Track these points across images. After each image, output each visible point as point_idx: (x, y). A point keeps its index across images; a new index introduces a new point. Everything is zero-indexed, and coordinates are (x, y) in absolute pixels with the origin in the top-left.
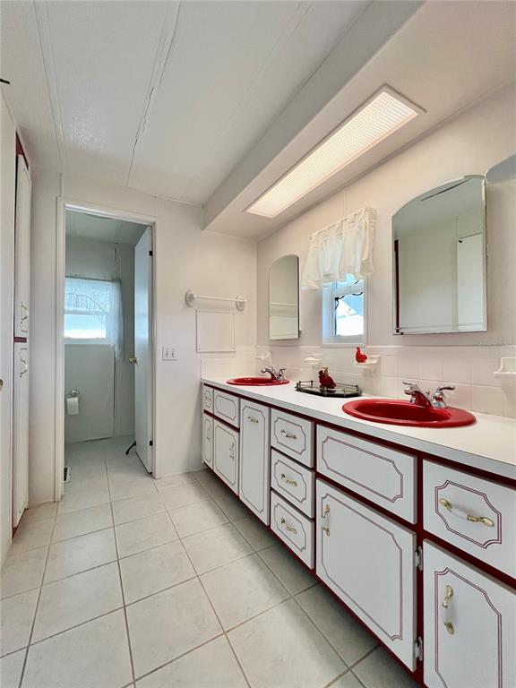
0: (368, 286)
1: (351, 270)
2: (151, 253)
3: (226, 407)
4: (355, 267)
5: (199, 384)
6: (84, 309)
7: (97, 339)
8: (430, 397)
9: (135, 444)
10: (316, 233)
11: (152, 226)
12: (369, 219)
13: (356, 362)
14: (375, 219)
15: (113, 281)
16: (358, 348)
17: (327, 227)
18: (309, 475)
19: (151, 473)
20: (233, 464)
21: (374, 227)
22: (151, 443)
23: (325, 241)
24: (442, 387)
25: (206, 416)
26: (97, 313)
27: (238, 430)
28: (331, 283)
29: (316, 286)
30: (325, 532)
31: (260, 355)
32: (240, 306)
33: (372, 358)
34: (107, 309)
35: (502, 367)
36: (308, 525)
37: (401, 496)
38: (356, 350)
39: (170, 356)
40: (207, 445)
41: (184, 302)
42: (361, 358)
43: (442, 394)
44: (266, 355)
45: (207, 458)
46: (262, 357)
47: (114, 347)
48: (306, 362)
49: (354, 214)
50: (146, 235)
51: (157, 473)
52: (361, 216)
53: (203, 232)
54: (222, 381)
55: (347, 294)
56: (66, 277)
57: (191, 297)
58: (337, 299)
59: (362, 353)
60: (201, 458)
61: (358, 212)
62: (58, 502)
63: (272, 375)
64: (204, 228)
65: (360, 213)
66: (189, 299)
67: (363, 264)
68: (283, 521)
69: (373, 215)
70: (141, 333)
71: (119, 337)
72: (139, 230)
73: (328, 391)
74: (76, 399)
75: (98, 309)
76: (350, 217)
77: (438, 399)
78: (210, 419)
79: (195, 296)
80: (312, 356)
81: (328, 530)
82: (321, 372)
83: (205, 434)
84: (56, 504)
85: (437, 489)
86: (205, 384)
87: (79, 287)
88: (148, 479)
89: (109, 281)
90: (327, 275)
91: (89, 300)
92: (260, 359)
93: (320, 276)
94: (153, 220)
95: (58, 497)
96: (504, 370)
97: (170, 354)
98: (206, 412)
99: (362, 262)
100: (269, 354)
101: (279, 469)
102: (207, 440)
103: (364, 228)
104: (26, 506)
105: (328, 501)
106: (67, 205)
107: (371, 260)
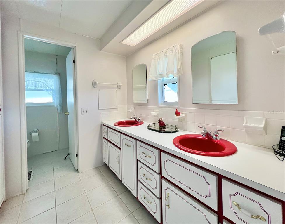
0: (179, 79)
1: (172, 72)
2: (74, 62)
3: (114, 137)
4: (174, 71)
5: (100, 124)
6: (40, 88)
7: (48, 103)
8: (212, 134)
9: (69, 154)
10: (155, 54)
11: (74, 48)
12: (180, 49)
13: (175, 116)
14: (182, 49)
15: (55, 74)
16: (176, 109)
17: (160, 52)
18: (158, 177)
19: (77, 170)
20: (118, 165)
21: (182, 53)
22: (77, 155)
23: (159, 58)
24: (217, 130)
25: (104, 140)
26: (47, 90)
27: (120, 149)
28: (162, 78)
29: (155, 79)
30: (167, 207)
31: (129, 109)
32: (119, 87)
33: (182, 114)
34: (53, 88)
35: (245, 121)
36: (158, 201)
37: (210, 196)
38: (176, 110)
39: (85, 112)
40: (105, 154)
41: (92, 86)
42: (178, 114)
43: (218, 133)
44: (132, 110)
45: (105, 160)
46: (130, 110)
47: (57, 106)
48: (151, 114)
49: (172, 46)
50: (71, 52)
51: (80, 171)
52: (176, 47)
53: (101, 52)
54: (112, 124)
55: (169, 83)
56: (26, 72)
57: (95, 83)
58: (164, 85)
59: (178, 111)
60: (102, 160)
61: (175, 45)
62: (24, 194)
63: (135, 119)
64: (101, 50)
65: (175, 46)
66: (94, 84)
67: (178, 70)
68: (145, 197)
69: (182, 47)
70: (70, 99)
71: (60, 101)
72: (68, 50)
73: (163, 130)
74: (37, 133)
75: (47, 88)
76: (171, 47)
77: (216, 136)
78: (107, 142)
79: (97, 83)
80: (154, 111)
81: (168, 206)
82: (159, 121)
83: (104, 149)
84: (23, 195)
85: (231, 196)
86: (103, 125)
87: (37, 77)
88: (76, 173)
89: (53, 74)
90: (160, 74)
91: (42, 84)
92: (129, 111)
93: (157, 75)
94: (74, 45)
95: (24, 191)
96: (246, 123)
97: (85, 111)
98: (104, 138)
99: (177, 69)
100: (133, 109)
101: (142, 172)
102: (105, 152)
103: (178, 53)
104: (4, 199)
105: (168, 191)
106: (25, 36)
107: (181, 68)
